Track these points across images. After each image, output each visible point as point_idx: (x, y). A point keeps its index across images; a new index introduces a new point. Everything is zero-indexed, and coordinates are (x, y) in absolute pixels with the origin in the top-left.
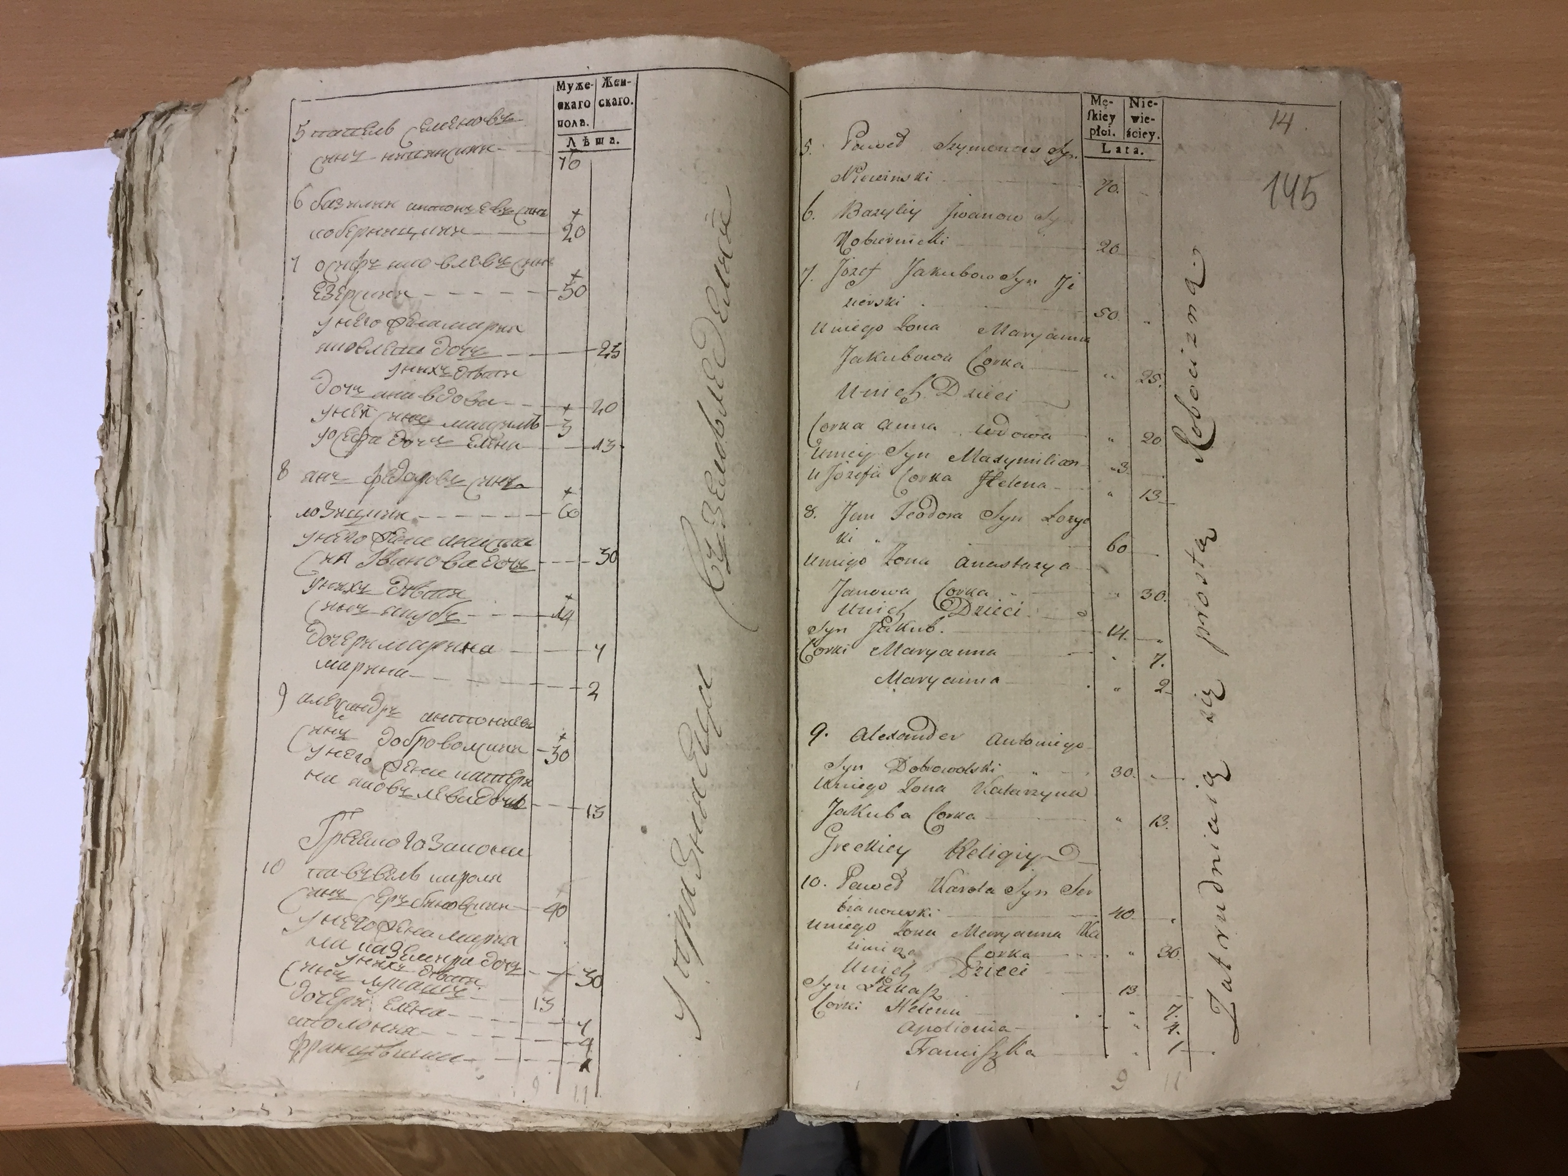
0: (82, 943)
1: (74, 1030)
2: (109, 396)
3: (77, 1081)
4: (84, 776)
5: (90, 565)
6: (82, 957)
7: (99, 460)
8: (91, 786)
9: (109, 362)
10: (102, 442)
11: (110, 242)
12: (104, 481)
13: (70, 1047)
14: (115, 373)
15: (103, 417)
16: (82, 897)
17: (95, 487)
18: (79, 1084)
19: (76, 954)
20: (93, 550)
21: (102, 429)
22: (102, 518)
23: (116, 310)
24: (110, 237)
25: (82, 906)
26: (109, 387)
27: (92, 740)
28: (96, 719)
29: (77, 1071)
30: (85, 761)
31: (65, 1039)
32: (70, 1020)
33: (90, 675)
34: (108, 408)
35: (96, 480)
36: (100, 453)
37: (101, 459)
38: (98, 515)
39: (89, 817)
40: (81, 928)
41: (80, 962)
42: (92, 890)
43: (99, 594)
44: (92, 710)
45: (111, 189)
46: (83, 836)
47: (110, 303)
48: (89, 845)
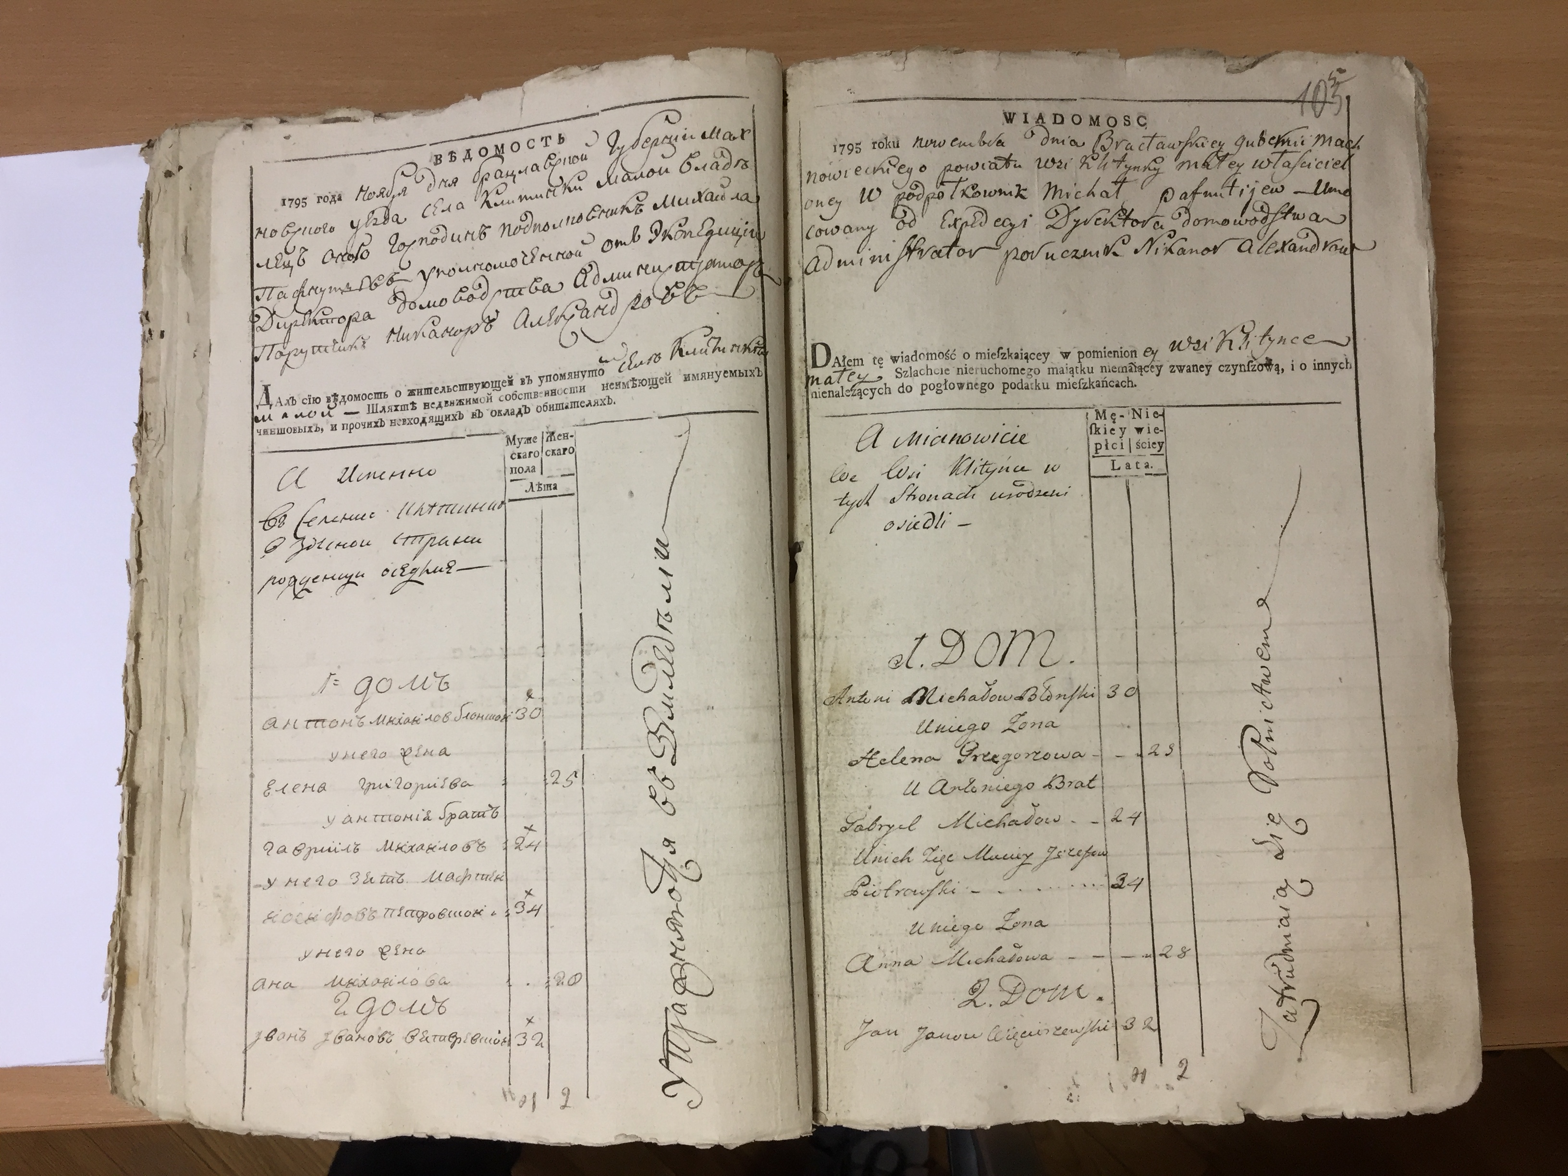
0: (118, 951)
1: (110, 1038)
2: (142, 404)
3: (115, 1090)
4: (119, 784)
5: (126, 572)
6: (119, 964)
7: (134, 468)
8: (127, 794)
9: (141, 370)
10: (138, 449)
11: (140, 251)
12: (137, 489)
13: (107, 1055)
14: (147, 382)
15: (137, 425)
16: (119, 904)
17: (129, 494)
18: (116, 1092)
19: (113, 962)
20: (128, 557)
21: (136, 438)
22: (136, 524)
23: (147, 319)
24: (140, 246)
25: (119, 914)
26: (141, 397)
27: (126, 746)
28: (132, 727)
29: (113, 1080)
30: (121, 768)
31: (103, 1047)
32: (108, 1028)
33: (126, 681)
34: (141, 417)
35: (130, 487)
36: (135, 461)
37: (136, 465)
38: (133, 522)
39: (125, 824)
40: (117, 936)
41: (116, 969)
42: (128, 898)
43: (133, 601)
44: (128, 717)
45: (141, 198)
46: (120, 843)
47: (142, 312)
48: (126, 854)
